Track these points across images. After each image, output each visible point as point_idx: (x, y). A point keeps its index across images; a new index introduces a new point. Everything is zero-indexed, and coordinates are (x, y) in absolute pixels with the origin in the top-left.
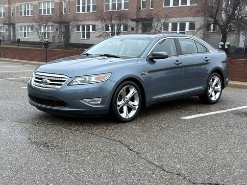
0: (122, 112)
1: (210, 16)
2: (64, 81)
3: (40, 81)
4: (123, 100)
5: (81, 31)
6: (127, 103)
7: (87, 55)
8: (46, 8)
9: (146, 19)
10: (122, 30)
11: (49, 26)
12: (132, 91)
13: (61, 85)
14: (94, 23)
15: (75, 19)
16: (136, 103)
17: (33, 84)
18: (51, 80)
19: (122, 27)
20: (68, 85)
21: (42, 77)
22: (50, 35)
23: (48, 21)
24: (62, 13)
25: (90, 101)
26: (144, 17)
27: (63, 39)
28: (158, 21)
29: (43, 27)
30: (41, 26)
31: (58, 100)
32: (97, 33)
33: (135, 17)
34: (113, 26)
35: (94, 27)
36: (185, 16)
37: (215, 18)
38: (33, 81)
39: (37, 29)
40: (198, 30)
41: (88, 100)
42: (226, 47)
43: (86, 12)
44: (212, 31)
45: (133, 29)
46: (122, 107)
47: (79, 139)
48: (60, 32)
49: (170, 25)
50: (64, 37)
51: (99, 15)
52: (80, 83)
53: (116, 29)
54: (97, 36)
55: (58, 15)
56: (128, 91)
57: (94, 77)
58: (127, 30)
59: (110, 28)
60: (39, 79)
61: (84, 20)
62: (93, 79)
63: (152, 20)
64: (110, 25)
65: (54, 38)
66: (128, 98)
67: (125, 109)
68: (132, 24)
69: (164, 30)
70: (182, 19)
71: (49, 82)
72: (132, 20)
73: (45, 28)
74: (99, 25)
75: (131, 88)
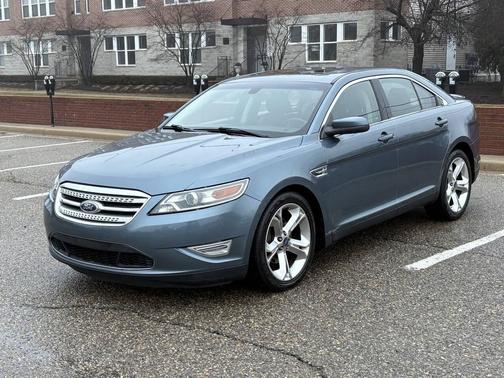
0: (276, 266)
1: (388, 9)
2: (139, 205)
3: (78, 204)
4: (276, 239)
5: (115, 48)
6: (286, 243)
7: (176, 128)
8: (38, 4)
9: (254, 20)
10: (204, 44)
11: (46, 40)
12: (297, 215)
13: (132, 214)
14: (142, 31)
15: (102, 24)
16: (305, 241)
17: (60, 210)
18: (105, 204)
19: (203, 38)
20: (149, 214)
21: (82, 196)
22: (50, 59)
23: (44, 30)
24: (73, 13)
25: (203, 251)
26: (250, 15)
27: (77, 68)
28: (279, 23)
29: (32, 43)
30: (27, 42)
31: (125, 251)
32: (151, 54)
33: (230, 17)
34: (184, 37)
35: (143, 40)
36: (336, 10)
37: (398, 13)
38: (58, 205)
39: (21, 49)
40: (365, 39)
41: (198, 248)
42: (452, 82)
43: (124, 8)
44: (391, 40)
45: (226, 41)
46: (276, 256)
47: (190, 351)
48: (71, 54)
49: (305, 30)
50: (80, 64)
51: (154, 14)
52: (178, 209)
53: (190, 42)
54: (152, 60)
55: (65, 17)
56: (286, 217)
57: (212, 192)
58: (214, 44)
59: (178, 41)
60: (75, 201)
61: (120, 26)
62: (209, 197)
63: (265, 21)
64: (177, 35)
65: (57, 66)
66: (287, 232)
67: (282, 258)
68: (224, 31)
69: (293, 41)
70: (330, 18)
71: (101, 207)
72: (225, 22)
73: (37, 45)
74: (155, 34)
75: (293, 208)
